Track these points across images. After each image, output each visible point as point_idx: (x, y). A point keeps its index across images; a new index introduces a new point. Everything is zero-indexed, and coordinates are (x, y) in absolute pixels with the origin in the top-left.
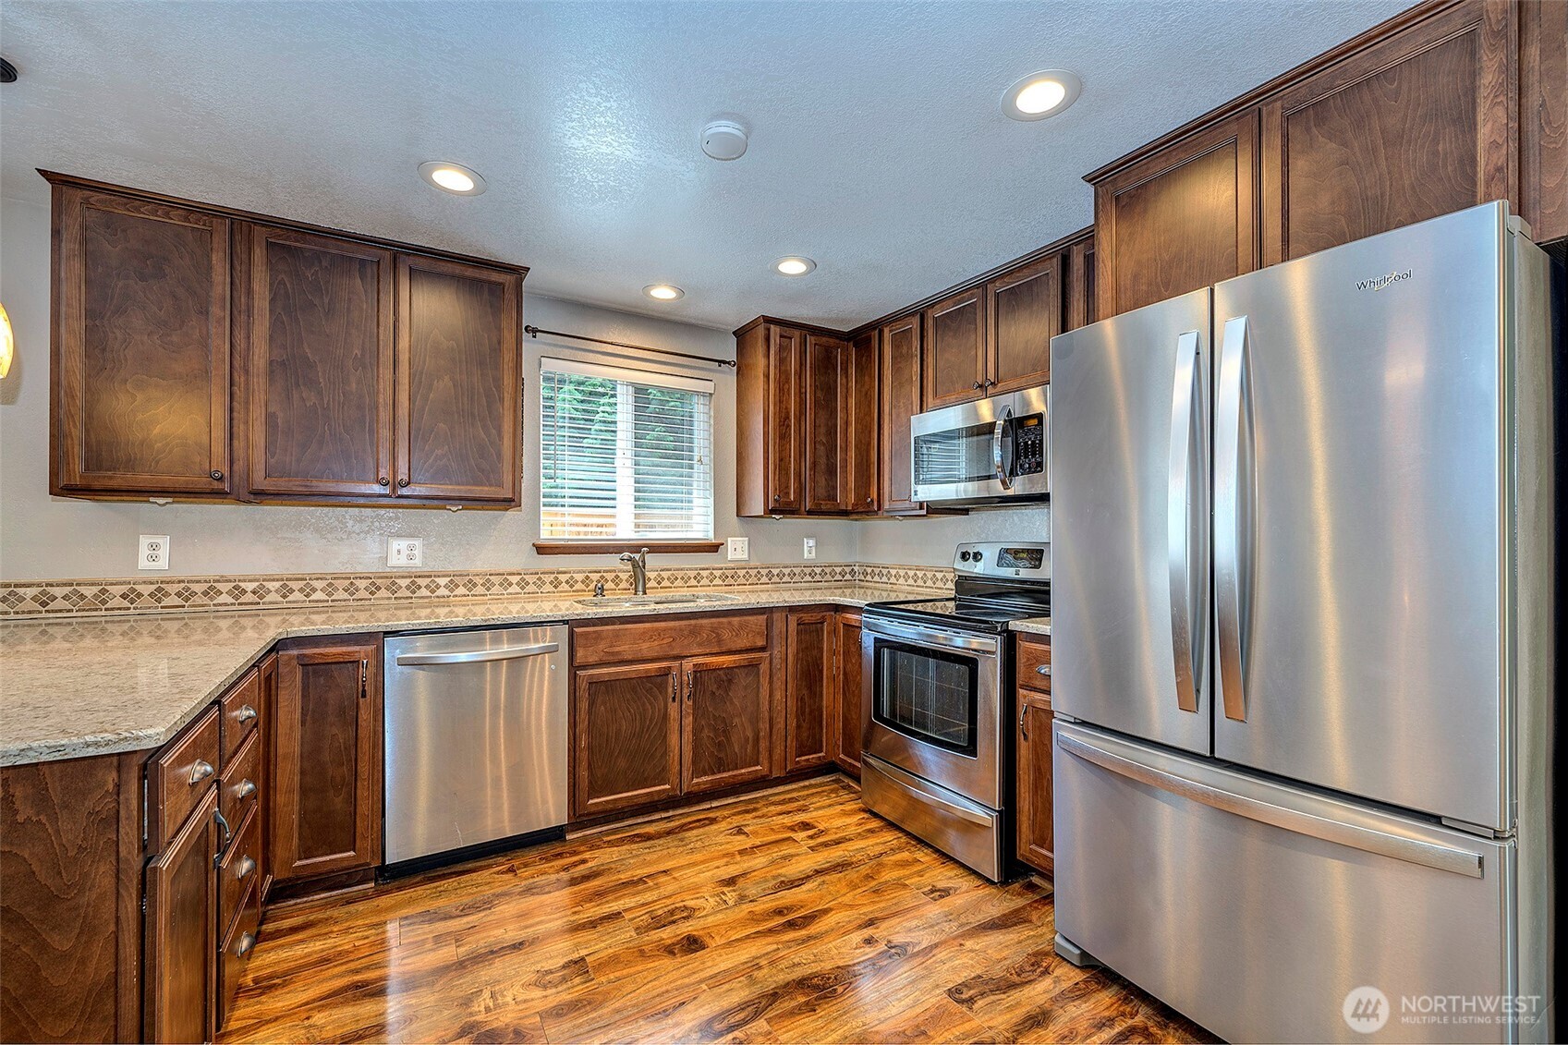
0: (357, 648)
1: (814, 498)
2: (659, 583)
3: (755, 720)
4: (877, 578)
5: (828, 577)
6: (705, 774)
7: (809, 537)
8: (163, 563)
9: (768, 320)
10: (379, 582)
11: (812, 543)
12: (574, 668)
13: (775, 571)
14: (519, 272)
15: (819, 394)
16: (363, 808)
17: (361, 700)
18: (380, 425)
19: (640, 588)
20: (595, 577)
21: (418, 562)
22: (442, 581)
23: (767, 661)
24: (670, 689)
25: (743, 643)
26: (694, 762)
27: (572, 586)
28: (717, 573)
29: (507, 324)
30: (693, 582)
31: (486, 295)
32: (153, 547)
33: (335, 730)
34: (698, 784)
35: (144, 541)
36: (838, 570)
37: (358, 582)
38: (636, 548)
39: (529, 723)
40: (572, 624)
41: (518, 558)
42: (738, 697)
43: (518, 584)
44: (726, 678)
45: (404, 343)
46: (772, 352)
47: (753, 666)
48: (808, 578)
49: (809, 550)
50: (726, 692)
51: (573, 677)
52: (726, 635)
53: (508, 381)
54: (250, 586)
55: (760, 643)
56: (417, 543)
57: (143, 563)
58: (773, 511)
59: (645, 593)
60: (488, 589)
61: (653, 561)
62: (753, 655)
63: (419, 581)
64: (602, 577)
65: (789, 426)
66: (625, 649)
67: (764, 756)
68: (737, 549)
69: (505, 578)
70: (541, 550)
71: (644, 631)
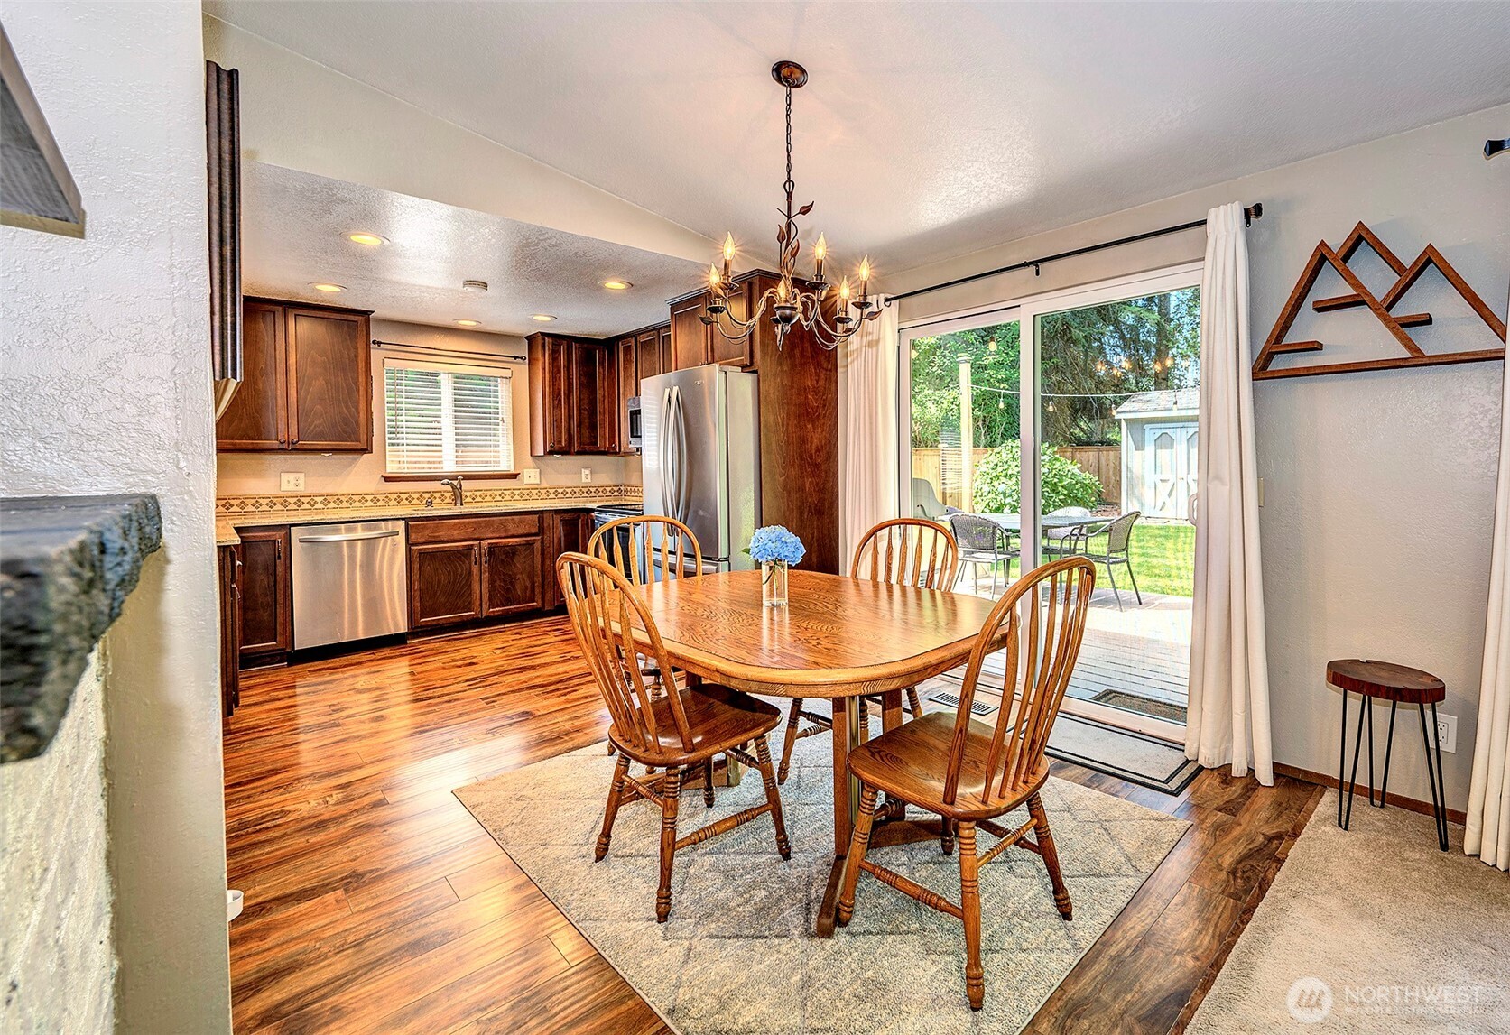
0: (274, 533)
1: (580, 443)
2: (473, 499)
3: (531, 576)
4: (633, 494)
5: (601, 494)
6: (498, 607)
7: (586, 468)
9: (543, 334)
10: (275, 500)
11: (587, 472)
12: (409, 544)
13: (560, 491)
14: (366, 314)
15: (582, 378)
16: (280, 619)
17: (278, 561)
18: (279, 408)
19: (459, 502)
20: (427, 495)
21: (302, 488)
22: (319, 499)
23: (539, 542)
24: (473, 558)
25: (522, 530)
26: (490, 600)
27: (410, 502)
28: (517, 492)
29: (361, 345)
30: (499, 498)
31: (346, 329)
33: (262, 578)
34: (493, 612)
36: (608, 489)
37: (261, 501)
38: (455, 478)
39: (381, 577)
40: (407, 520)
41: (373, 484)
42: (520, 562)
43: (372, 500)
44: (511, 552)
45: (292, 360)
46: (547, 354)
47: (530, 545)
48: (585, 495)
49: (586, 477)
50: (512, 559)
51: (409, 551)
52: (510, 526)
53: (362, 379)
55: (535, 530)
56: (301, 476)
58: (551, 453)
59: (462, 505)
60: (351, 504)
61: (466, 485)
62: (529, 538)
63: (303, 499)
64: (432, 496)
65: (560, 400)
66: (442, 534)
67: (538, 597)
68: (530, 476)
69: (363, 497)
70: (387, 479)
71: (455, 524)
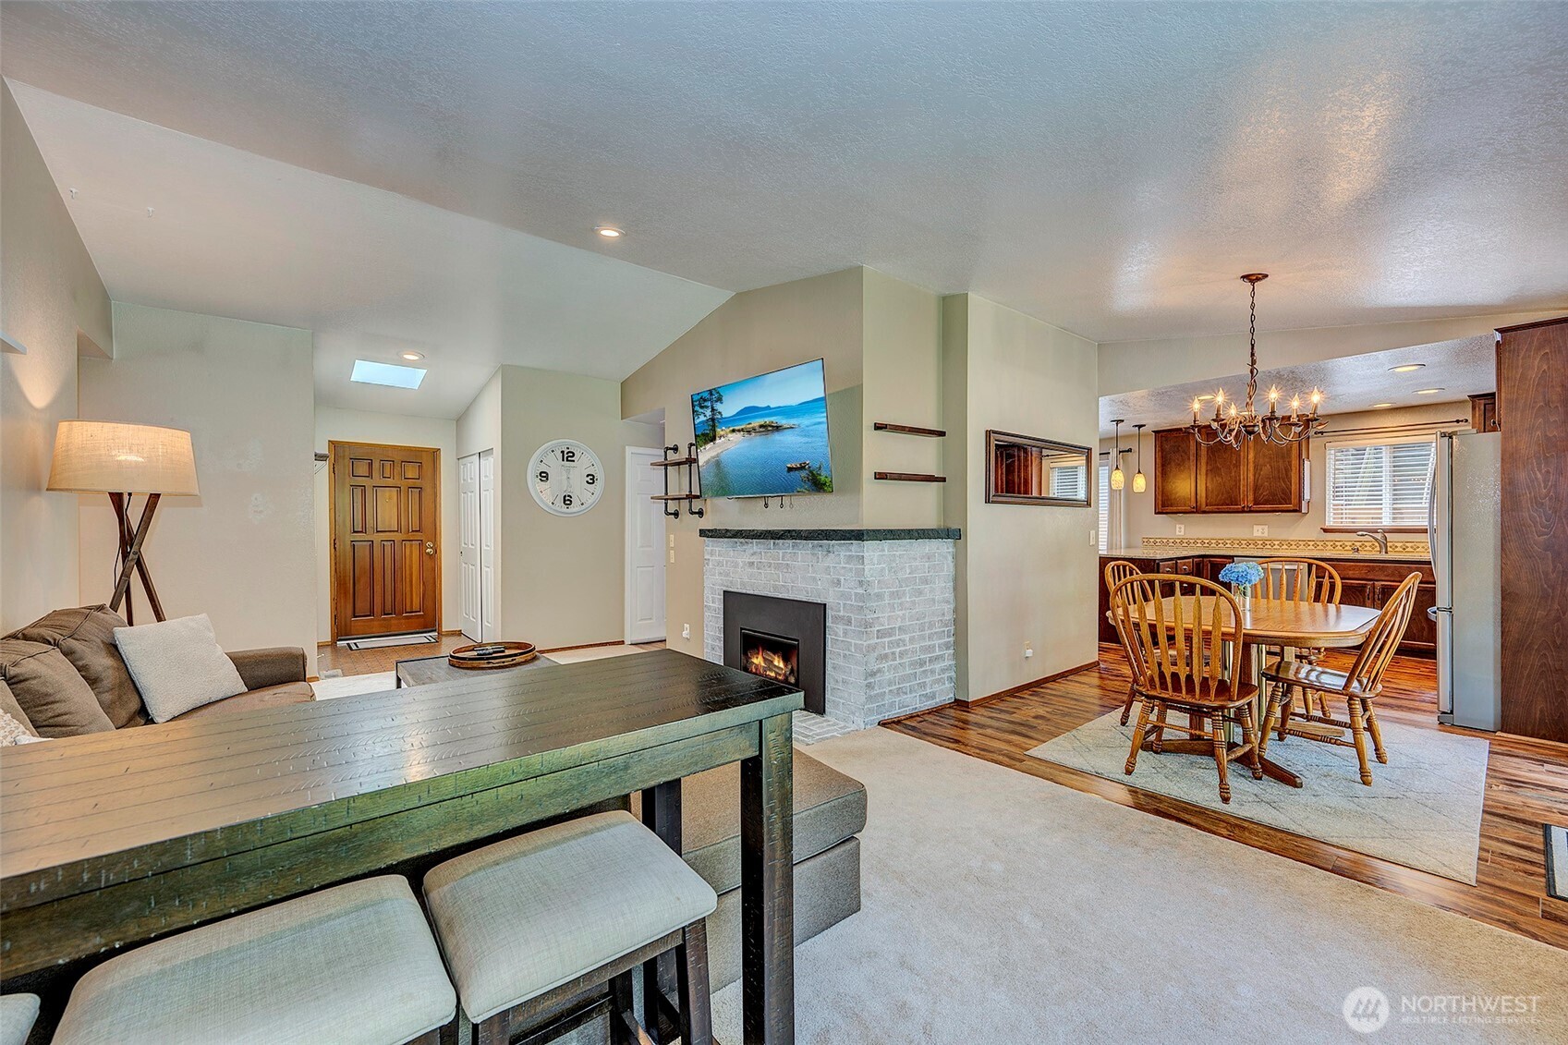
2: (1395, 549)
8: (1182, 533)
10: (1250, 542)
18: (1242, 486)
19: (1383, 551)
20: (1358, 544)
21: (1266, 535)
22: (1276, 543)
24: (1366, 594)
27: (1343, 548)
30: (1422, 549)
32: (1180, 528)
35: (1178, 526)
37: (1242, 541)
38: (1387, 531)
41: (1315, 534)
43: (1315, 545)
45: (1251, 456)
52: (1405, 572)
53: (1294, 462)
54: (1207, 541)
56: (1267, 527)
57: (1178, 533)
59: (1386, 552)
60: (1298, 547)
61: (1393, 536)
63: (1266, 542)
64: (1363, 544)
69: (1306, 543)
70: (1326, 531)
71: (1351, 566)
